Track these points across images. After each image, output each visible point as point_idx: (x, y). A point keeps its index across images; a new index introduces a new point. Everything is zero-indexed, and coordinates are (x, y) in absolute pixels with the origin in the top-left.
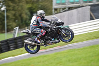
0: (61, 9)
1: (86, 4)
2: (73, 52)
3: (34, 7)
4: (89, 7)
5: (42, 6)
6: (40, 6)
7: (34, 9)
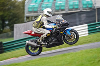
0: (33, 18)
1: (58, 12)
2: (45, 61)
3: (5, 15)
4: (62, 15)
5: (14, 14)
6: (11, 14)
7: (6, 17)
